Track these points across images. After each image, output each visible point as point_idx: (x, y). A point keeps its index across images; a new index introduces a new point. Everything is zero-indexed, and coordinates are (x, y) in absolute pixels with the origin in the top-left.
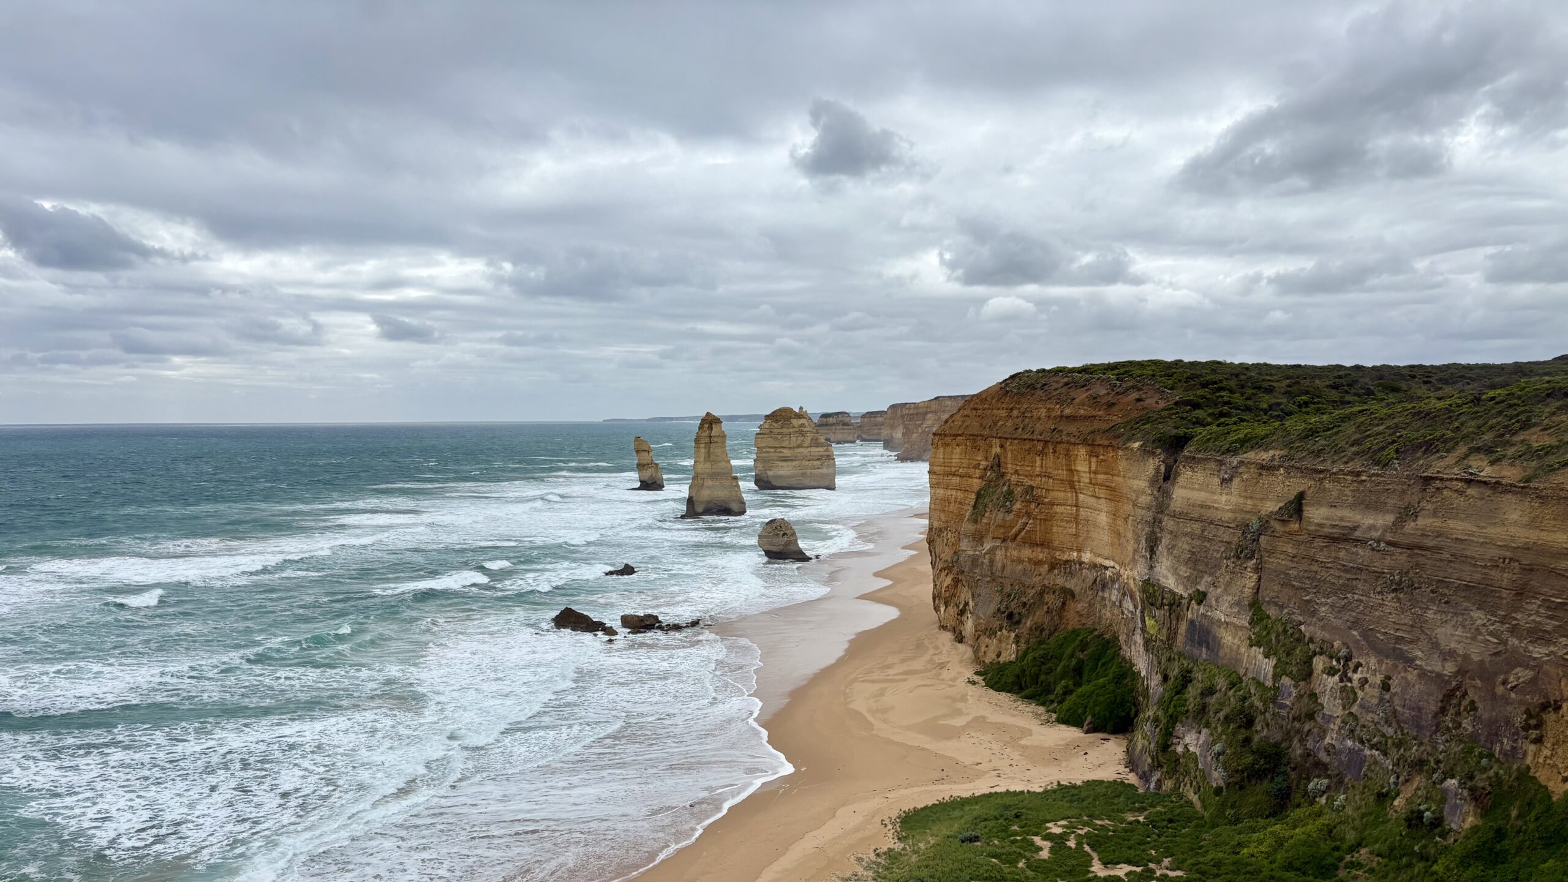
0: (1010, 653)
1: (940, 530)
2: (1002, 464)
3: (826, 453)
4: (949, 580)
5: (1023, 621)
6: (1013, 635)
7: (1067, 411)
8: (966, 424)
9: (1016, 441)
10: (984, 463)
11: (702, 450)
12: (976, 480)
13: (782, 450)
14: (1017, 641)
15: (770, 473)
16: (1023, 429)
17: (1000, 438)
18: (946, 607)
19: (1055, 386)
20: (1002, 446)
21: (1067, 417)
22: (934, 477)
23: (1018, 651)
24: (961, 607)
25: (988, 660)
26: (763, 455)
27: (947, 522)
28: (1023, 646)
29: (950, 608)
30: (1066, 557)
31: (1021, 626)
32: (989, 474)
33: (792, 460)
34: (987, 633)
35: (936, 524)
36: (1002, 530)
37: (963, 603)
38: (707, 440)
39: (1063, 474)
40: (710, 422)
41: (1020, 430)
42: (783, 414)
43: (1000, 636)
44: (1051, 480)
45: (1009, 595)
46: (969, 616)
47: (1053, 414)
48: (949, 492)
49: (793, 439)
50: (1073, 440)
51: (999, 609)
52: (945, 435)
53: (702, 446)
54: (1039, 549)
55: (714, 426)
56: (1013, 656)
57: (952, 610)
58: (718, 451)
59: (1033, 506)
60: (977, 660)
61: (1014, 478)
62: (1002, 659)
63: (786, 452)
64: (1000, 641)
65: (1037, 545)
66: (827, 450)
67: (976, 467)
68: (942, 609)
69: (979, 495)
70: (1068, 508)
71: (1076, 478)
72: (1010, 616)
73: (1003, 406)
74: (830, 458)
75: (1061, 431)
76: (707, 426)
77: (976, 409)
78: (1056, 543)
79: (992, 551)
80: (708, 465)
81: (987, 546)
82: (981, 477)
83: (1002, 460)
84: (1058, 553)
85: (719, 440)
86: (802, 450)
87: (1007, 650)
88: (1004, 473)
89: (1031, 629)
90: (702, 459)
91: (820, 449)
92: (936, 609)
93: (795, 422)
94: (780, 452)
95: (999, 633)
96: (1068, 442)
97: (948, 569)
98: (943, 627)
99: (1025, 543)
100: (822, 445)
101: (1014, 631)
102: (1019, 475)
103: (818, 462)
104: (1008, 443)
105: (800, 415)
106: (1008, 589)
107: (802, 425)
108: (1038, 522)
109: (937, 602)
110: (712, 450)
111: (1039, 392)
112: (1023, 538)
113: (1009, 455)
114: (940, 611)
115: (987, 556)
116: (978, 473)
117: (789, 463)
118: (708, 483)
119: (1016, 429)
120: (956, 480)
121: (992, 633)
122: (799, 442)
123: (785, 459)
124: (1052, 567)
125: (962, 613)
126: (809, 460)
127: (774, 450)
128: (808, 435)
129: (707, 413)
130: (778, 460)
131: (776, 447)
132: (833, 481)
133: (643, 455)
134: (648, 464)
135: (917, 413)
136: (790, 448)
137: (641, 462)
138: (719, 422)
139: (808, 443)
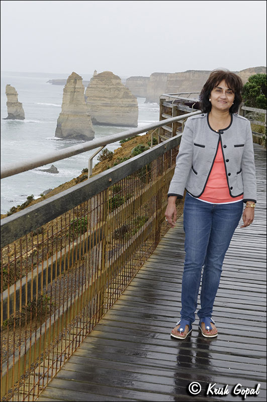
3: (134, 103)
11: (69, 96)
15: (97, 114)
33: (111, 106)
38: (72, 90)
40: (75, 78)
42: (106, 75)
49: (112, 92)
53: (69, 93)
55: (77, 81)
63: (108, 101)
66: (134, 101)
74: (134, 106)
76: (73, 81)
80: (72, 106)
85: (80, 90)
86: (118, 100)
90: (68, 102)
91: (129, 100)
93: (114, 81)
94: (103, 100)
100: (130, 97)
103: (128, 109)
105: (117, 78)
117: (109, 108)
118: (72, 118)
122: (115, 95)
123: (106, 105)
126: (122, 107)
127: (98, 99)
128: (122, 90)
129: (73, 73)
130: (101, 106)
131: (101, 97)
132: (136, 121)
133: (11, 97)
134: (15, 103)
135: (176, 81)
136: (110, 98)
137: (10, 101)
138: (80, 78)
139: (121, 96)
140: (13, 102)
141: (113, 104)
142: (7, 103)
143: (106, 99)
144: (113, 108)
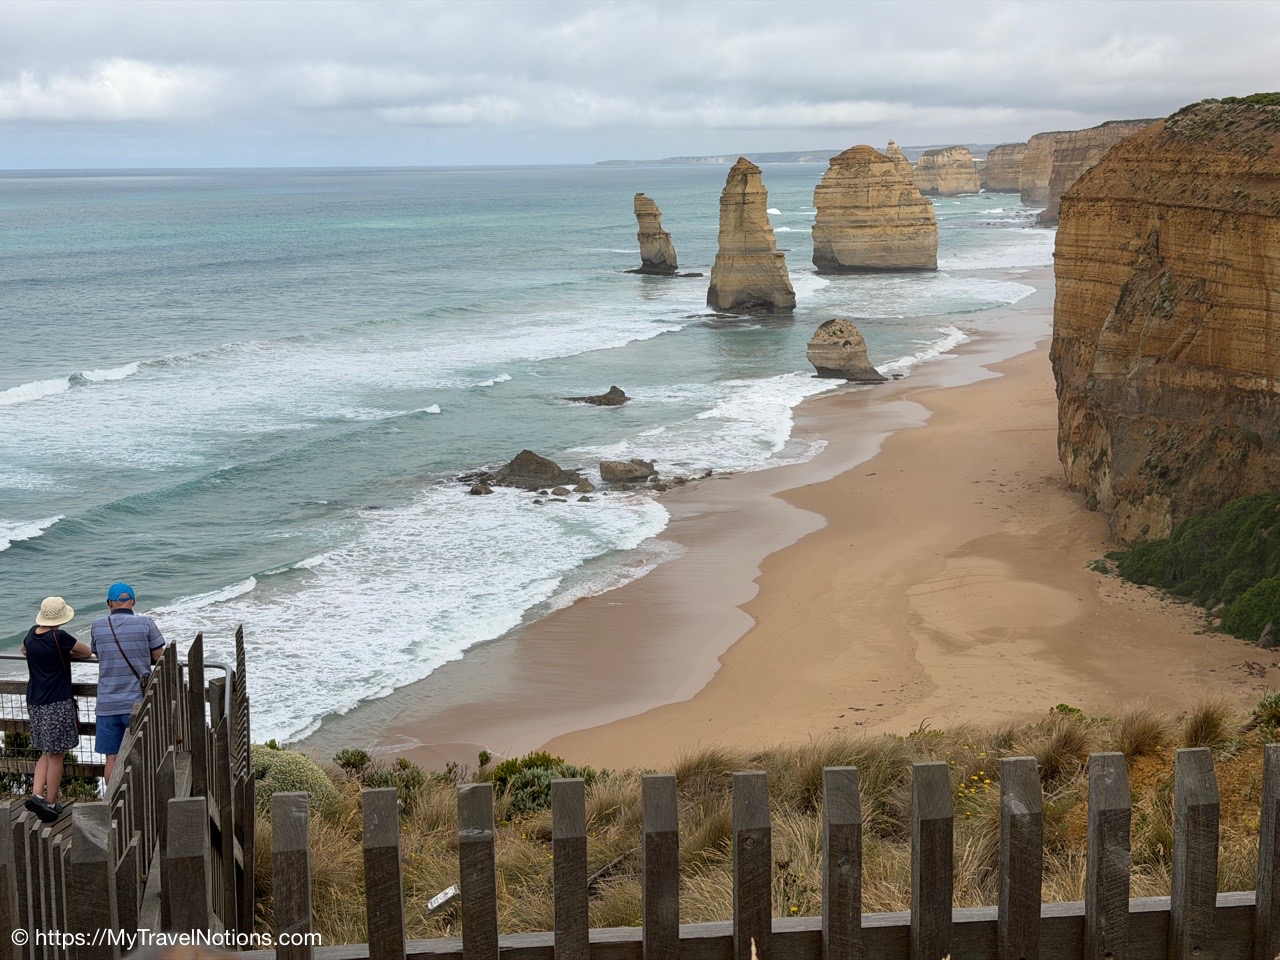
0: (1161, 526)
1: (1070, 341)
2: (1161, 245)
3: (923, 215)
4: (1079, 418)
5: (1183, 480)
6: (1168, 500)
7: (1259, 167)
8: (1111, 182)
9: (1182, 211)
10: (1135, 243)
11: (732, 215)
12: (1123, 268)
13: (855, 211)
14: (1174, 509)
15: (836, 247)
16: (1193, 192)
17: (1159, 204)
18: (1075, 458)
19: (1247, 125)
20: (1161, 218)
21: (1258, 175)
22: (1062, 262)
23: (1174, 524)
24: (1095, 459)
25: (1129, 538)
26: (827, 219)
27: (1079, 329)
28: (1182, 517)
29: (1080, 460)
30: (1251, 385)
31: (1178, 488)
32: (1141, 259)
33: (871, 227)
34: (1130, 496)
35: (1063, 333)
36: (1157, 344)
37: (1099, 451)
38: (739, 199)
39: (1248, 262)
40: (742, 172)
41: (1189, 193)
42: (858, 156)
43: (1150, 502)
44: (1230, 271)
45: (1164, 442)
46: (1107, 471)
47: (1239, 170)
48: (1084, 285)
49: (873, 193)
50: (1263, 211)
51: (1148, 463)
52: (1079, 200)
53: (732, 208)
54: (1211, 373)
55: (749, 178)
56: (1168, 532)
57: (1084, 462)
58: (755, 216)
59: (1204, 308)
60: (1113, 537)
61: (1180, 266)
62: (1150, 537)
63: (861, 215)
64: (1149, 509)
65: (1209, 368)
66: (925, 210)
67: (1124, 248)
68: (1070, 460)
69: (1126, 290)
70: (1256, 312)
71: (1267, 268)
72: (1164, 474)
73: (1169, 155)
74: (929, 221)
75: (1247, 197)
76: (738, 177)
77: (1127, 161)
78: (1236, 365)
79: (1140, 375)
80: (740, 236)
81: (1135, 368)
82: (1131, 264)
83: (1163, 237)
84: (1238, 380)
85: (758, 199)
86: (887, 210)
87: (1158, 522)
88: (1163, 258)
89: (1194, 493)
90: (731, 229)
91: (916, 209)
92: (1063, 459)
93: (877, 168)
94: (852, 214)
95: (1148, 498)
96: (1256, 214)
97: (1079, 400)
98: (1072, 487)
99: (1191, 363)
100: (917, 202)
101: (1169, 496)
102: (1185, 261)
103: (911, 229)
104: (1170, 213)
105: (886, 157)
106: (1162, 433)
107: (887, 173)
108: (1211, 331)
109: (1063, 449)
110: (745, 215)
111: (1221, 135)
112: (1188, 356)
113: (1172, 230)
114: (1066, 463)
115: (1134, 383)
116: (1126, 256)
117: (868, 230)
118: (740, 263)
119: (1184, 192)
120: (1093, 268)
121: (1136, 498)
122: (881, 199)
123: (860, 225)
124: (1230, 400)
125: (1096, 466)
126: (897, 226)
127: (842, 211)
128: (896, 187)
129: (741, 160)
130: (848, 227)
131: (846, 207)
132: (933, 258)
133: (648, 220)
134: (655, 234)
135: (1074, 149)
136: (868, 208)
137: (645, 231)
138: (756, 171)
139: (895, 200)
140: (651, 232)
141: (875, 221)
142: (638, 235)
143: (859, 212)
144: (876, 230)
